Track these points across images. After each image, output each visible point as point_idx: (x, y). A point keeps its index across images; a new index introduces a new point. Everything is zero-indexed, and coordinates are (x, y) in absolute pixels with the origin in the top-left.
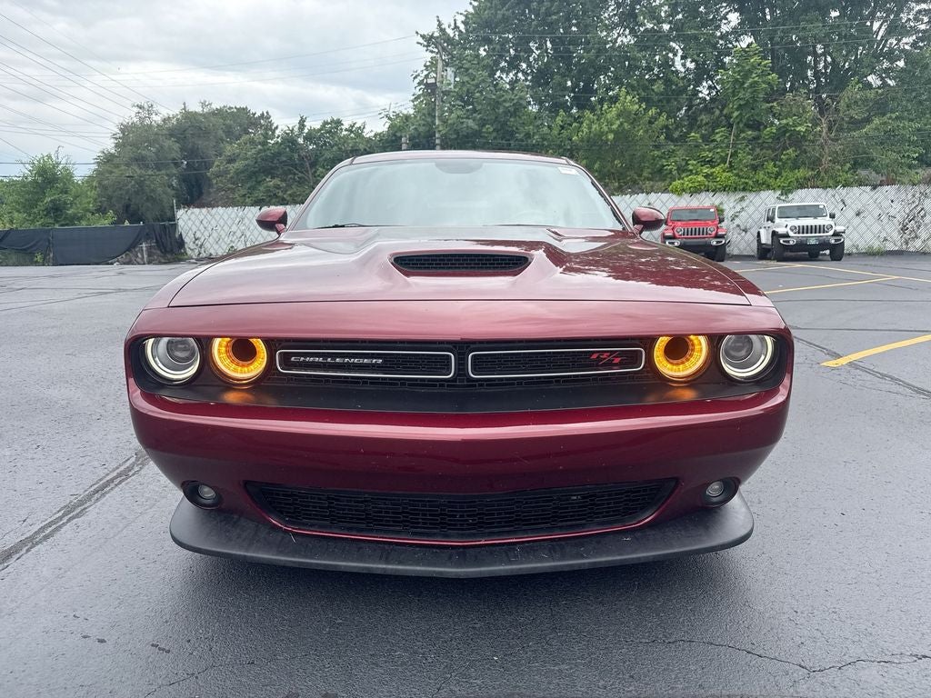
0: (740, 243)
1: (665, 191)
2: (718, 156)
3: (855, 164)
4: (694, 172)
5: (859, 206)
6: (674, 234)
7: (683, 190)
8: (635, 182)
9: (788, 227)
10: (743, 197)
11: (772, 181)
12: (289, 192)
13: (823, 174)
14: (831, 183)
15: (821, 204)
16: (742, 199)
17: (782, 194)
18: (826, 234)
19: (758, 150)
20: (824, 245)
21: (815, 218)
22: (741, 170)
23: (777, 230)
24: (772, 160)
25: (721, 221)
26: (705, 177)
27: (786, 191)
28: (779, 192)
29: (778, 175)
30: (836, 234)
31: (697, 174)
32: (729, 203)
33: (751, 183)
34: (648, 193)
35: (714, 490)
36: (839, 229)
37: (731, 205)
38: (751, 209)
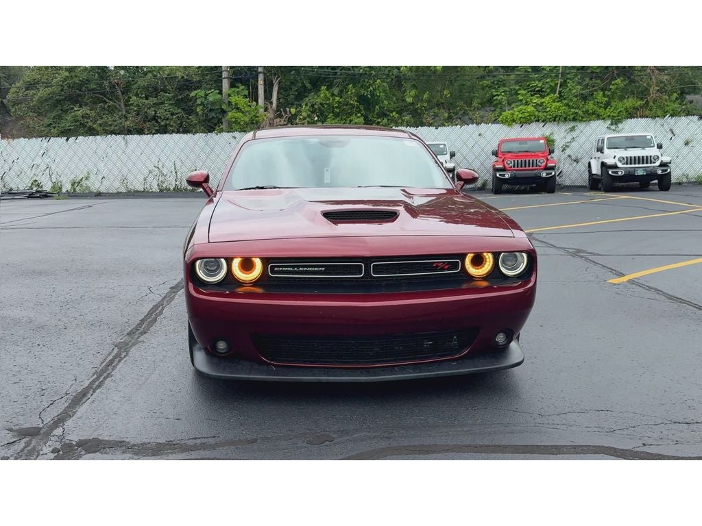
0: (572, 173)
1: (495, 121)
2: (547, 86)
3: (682, 93)
4: (524, 102)
5: (687, 136)
6: (504, 165)
7: (514, 121)
8: (465, 113)
9: (617, 158)
10: (573, 127)
11: (601, 111)
12: (98, 122)
13: (651, 104)
14: (659, 112)
15: (649, 135)
16: (573, 129)
17: (612, 124)
18: (653, 165)
19: (587, 80)
20: (651, 175)
21: (643, 148)
22: (571, 100)
23: (605, 161)
24: (602, 90)
25: (551, 152)
26: (535, 107)
27: (616, 121)
28: (609, 122)
29: (607, 105)
30: (663, 165)
31: (527, 104)
32: (559, 133)
33: (580, 113)
34: (478, 124)
35: (500, 338)
36: (666, 159)
37: (562, 136)
38: (582, 139)
